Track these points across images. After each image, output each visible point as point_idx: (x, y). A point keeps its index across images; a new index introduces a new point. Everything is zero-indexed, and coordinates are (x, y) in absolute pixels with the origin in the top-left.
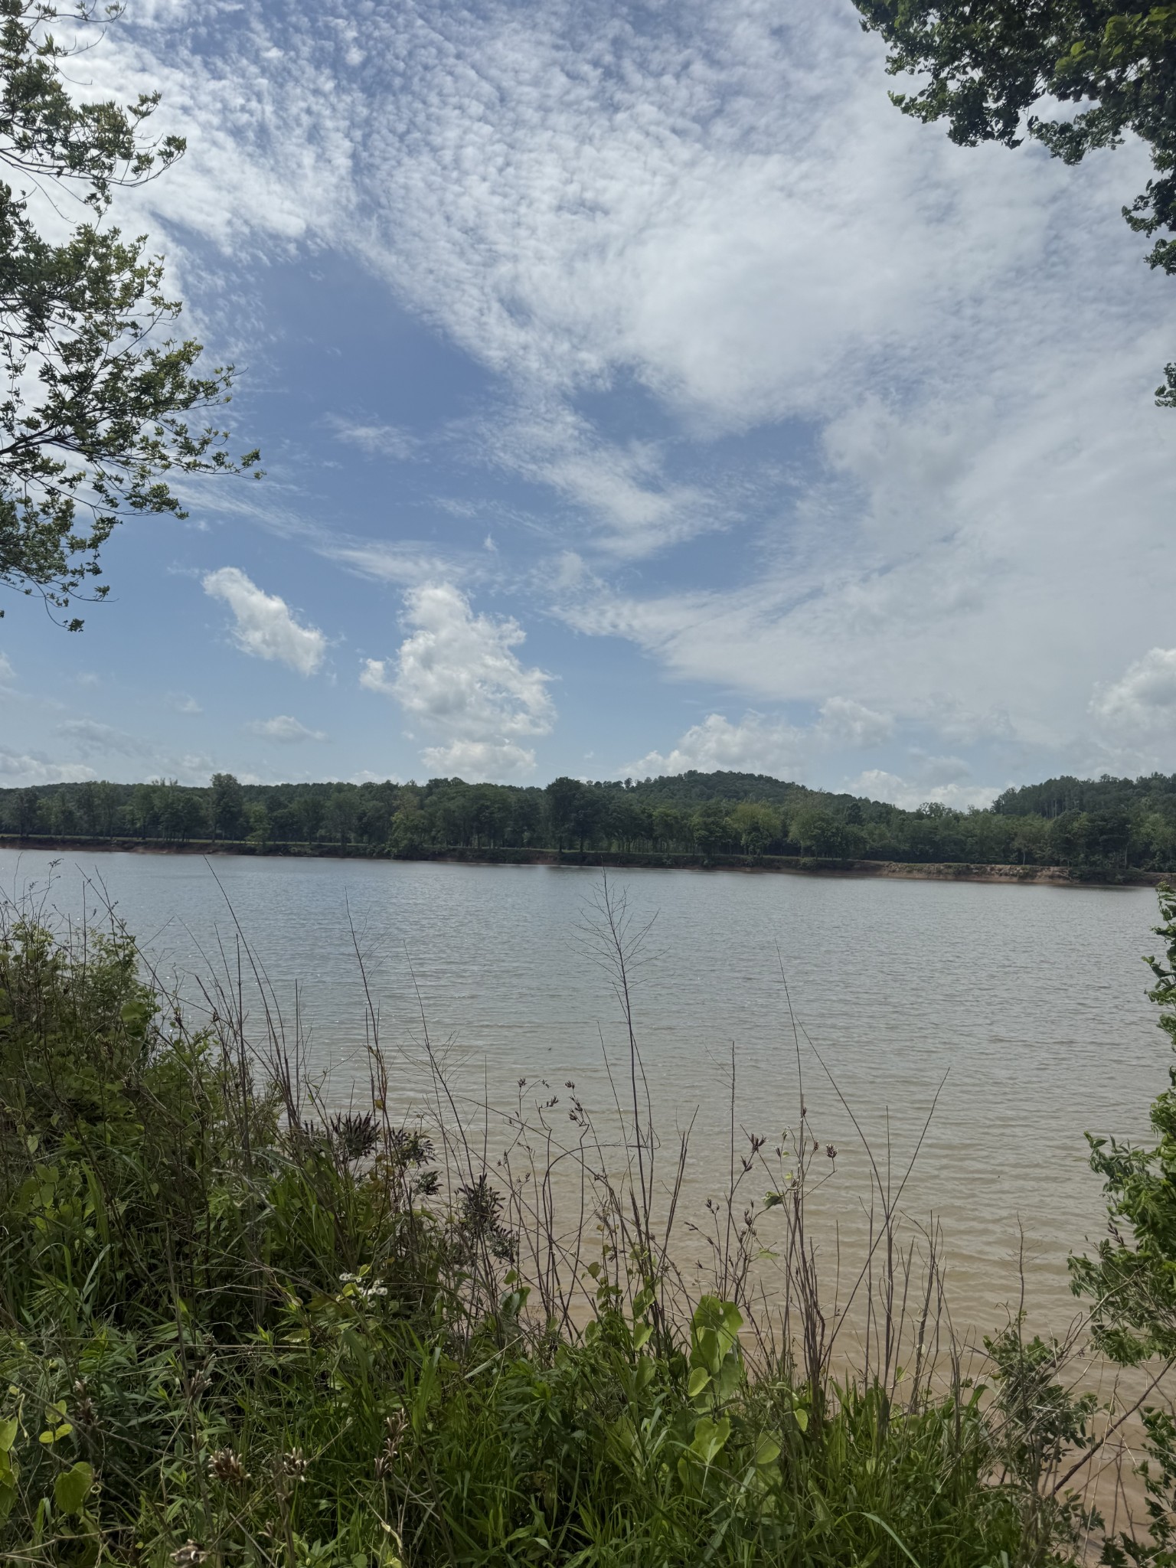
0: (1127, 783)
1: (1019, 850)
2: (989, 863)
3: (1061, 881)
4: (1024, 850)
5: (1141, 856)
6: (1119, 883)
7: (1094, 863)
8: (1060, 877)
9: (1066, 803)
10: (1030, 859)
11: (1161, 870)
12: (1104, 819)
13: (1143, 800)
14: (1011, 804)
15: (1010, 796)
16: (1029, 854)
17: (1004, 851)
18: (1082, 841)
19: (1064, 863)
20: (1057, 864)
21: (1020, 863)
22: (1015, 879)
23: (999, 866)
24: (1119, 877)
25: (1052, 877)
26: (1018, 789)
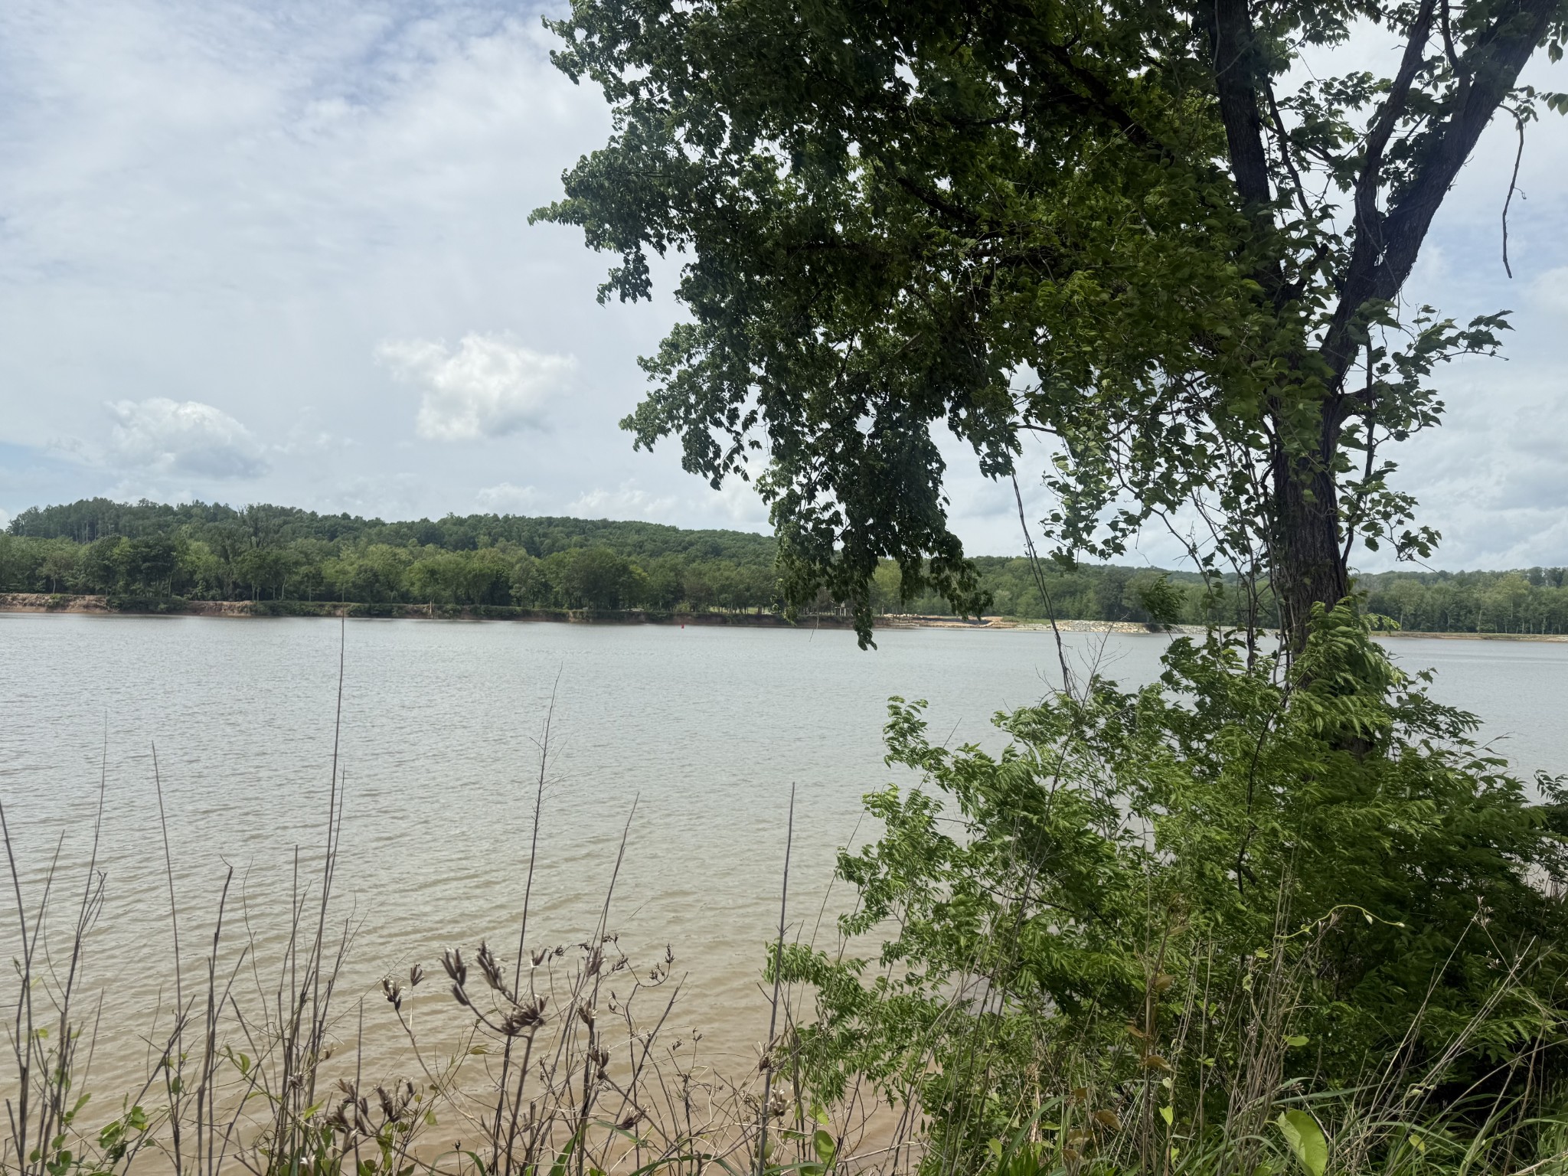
0: (167, 509)
1: (48, 578)
2: (9, 591)
3: (98, 611)
4: (54, 577)
5: (183, 585)
6: (162, 612)
7: (133, 592)
8: (96, 606)
9: (99, 526)
10: (62, 588)
11: (203, 598)
12: (147, 546)
13: (184, 527)
14: (32, 525)
15: (32, 516)
16: (60, 581)
17: (28, 578)
18: (122, 568)
19: (102, 591)
20: (92, 592)
21: (48, 591)
22: (43, 609)
23: (22, 595)
24: (162, 606)
25: (87, 607)
26: (42, 509)
